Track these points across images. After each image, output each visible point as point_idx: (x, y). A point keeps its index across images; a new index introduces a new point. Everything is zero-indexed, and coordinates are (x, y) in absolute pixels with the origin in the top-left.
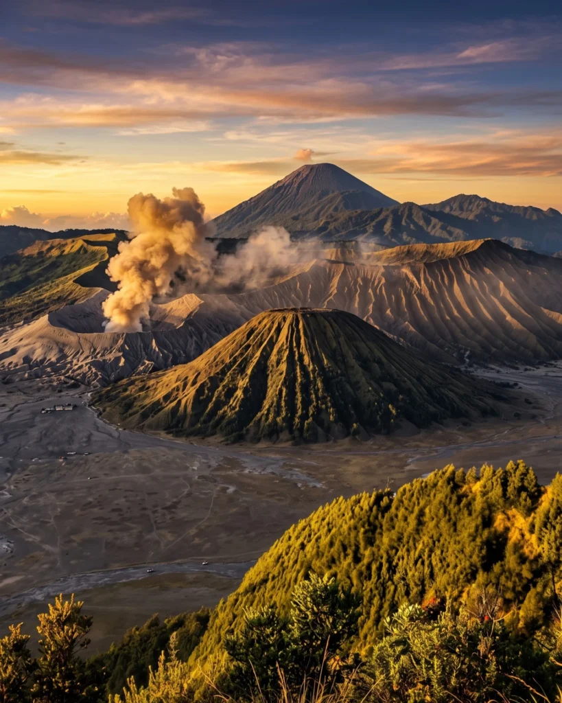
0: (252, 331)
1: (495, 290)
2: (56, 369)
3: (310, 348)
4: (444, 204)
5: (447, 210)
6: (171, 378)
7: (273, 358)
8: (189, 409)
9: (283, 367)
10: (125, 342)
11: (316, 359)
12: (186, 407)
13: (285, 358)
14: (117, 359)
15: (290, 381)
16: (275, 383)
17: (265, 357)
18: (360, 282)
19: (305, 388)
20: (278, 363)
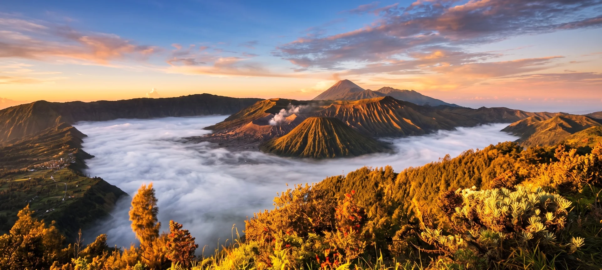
0: (304, 124)
1: (388, 113)
2: (252, 137)
3: (321, 130)
4: (380, 90)
5: (380, 92)
6: (280, 140)
7: (310, 132)
8: (284, 148)
9: (313, 135)
10: (273, 129)
11: (323, 134)
12: (282, 149)
13: (313, 133)
14: (270, 133)
15: (314, 140)
16: (310, 140)
17: (308, 131)
18: (345, 110)
19: (319, 142)
20: (311, 134)
